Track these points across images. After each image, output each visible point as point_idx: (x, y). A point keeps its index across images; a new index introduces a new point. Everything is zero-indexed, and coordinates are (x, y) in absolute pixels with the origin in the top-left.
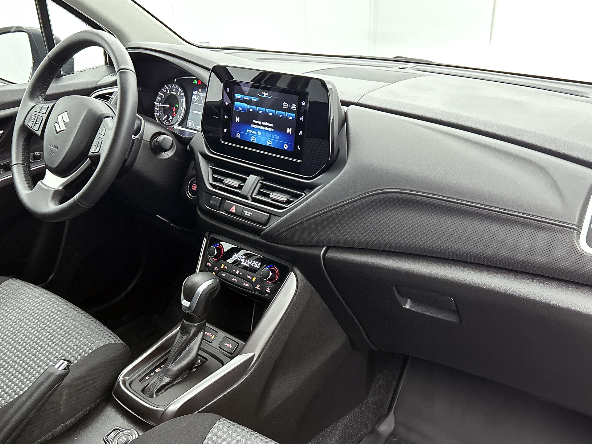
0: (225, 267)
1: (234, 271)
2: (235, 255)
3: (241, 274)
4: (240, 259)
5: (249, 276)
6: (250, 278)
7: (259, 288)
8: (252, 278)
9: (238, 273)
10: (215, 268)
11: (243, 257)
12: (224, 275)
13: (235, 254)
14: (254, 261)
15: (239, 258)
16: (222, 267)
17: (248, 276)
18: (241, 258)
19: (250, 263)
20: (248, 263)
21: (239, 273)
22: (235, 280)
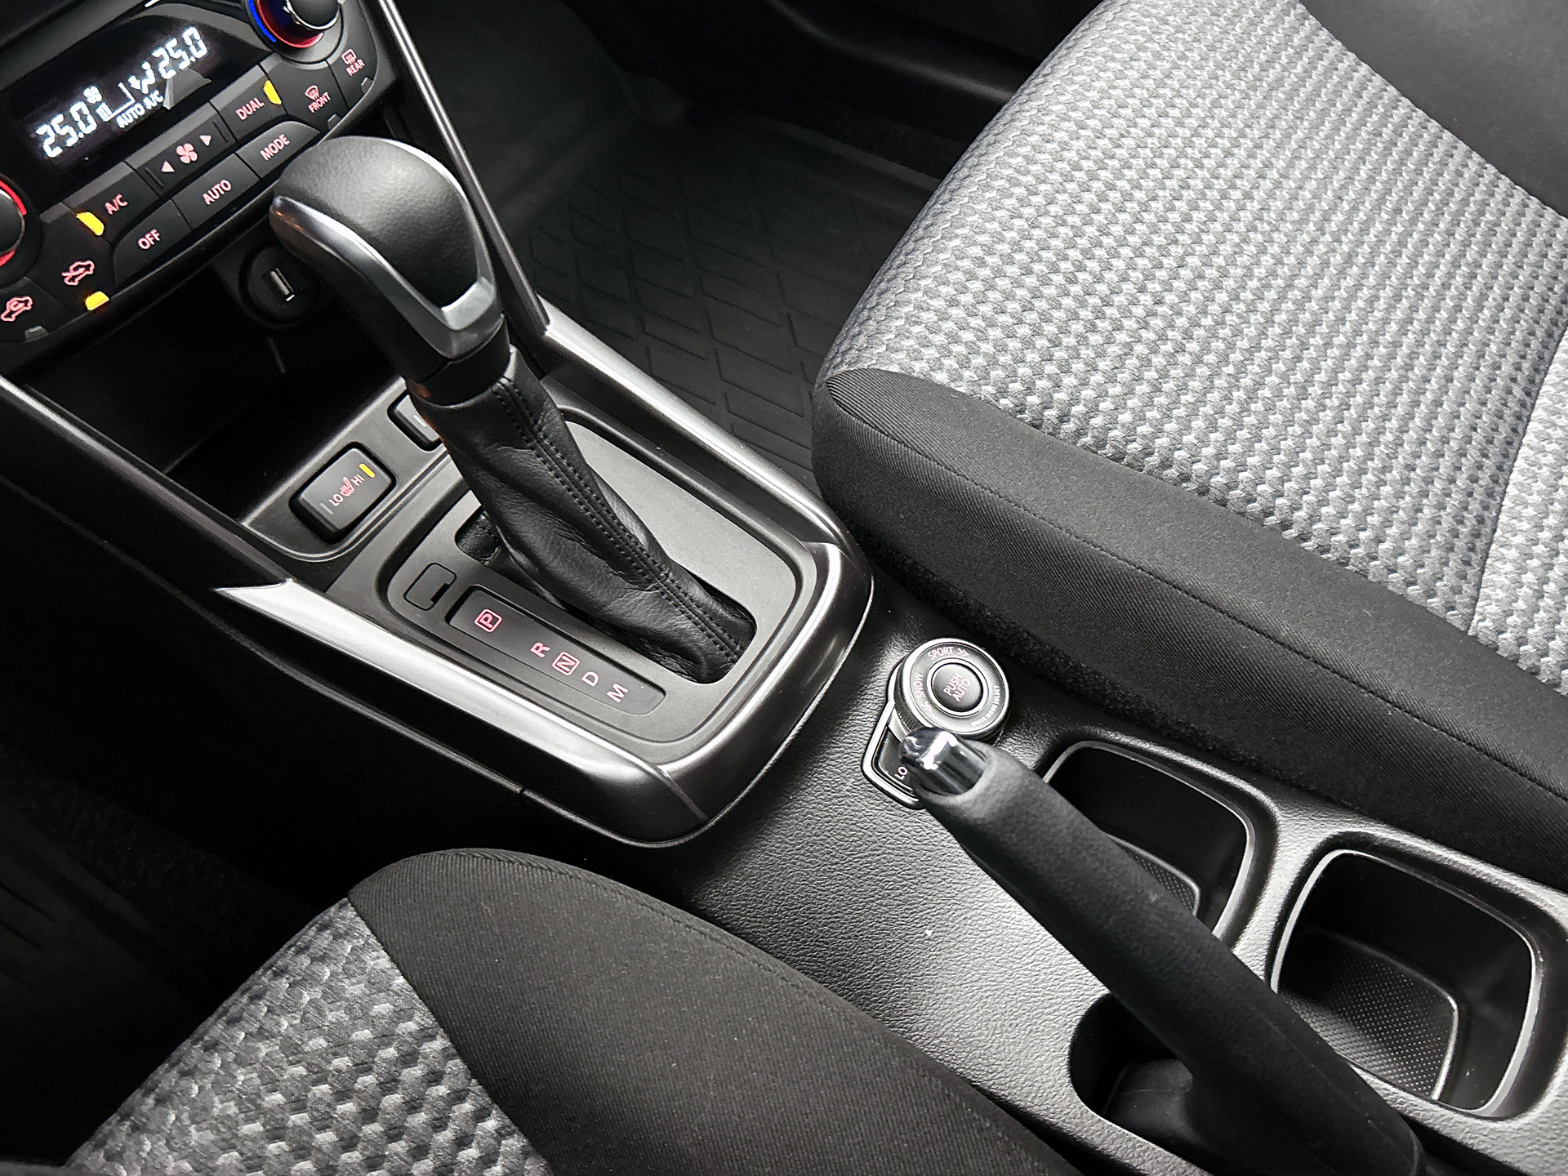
0: (110, 208)
1: (167, 168)
2: (46, 136)
3: (206, 139)
4: (90, 119)
5: (244, 110)
6: (256, 104)
7: (323, 100)
8: (264, 97)
9: (194, 157)
10: (68, 275)
11: (92, 100)
12: (148, 241)
13: (41, 131)
14: (157, 53)
15: (81, 124)
16: (96, 226)
17: (243, 113)
18: (86, 111)
19: (151, 79)
20: (145, 91)
21: (198, 147)
22: (217, 186)
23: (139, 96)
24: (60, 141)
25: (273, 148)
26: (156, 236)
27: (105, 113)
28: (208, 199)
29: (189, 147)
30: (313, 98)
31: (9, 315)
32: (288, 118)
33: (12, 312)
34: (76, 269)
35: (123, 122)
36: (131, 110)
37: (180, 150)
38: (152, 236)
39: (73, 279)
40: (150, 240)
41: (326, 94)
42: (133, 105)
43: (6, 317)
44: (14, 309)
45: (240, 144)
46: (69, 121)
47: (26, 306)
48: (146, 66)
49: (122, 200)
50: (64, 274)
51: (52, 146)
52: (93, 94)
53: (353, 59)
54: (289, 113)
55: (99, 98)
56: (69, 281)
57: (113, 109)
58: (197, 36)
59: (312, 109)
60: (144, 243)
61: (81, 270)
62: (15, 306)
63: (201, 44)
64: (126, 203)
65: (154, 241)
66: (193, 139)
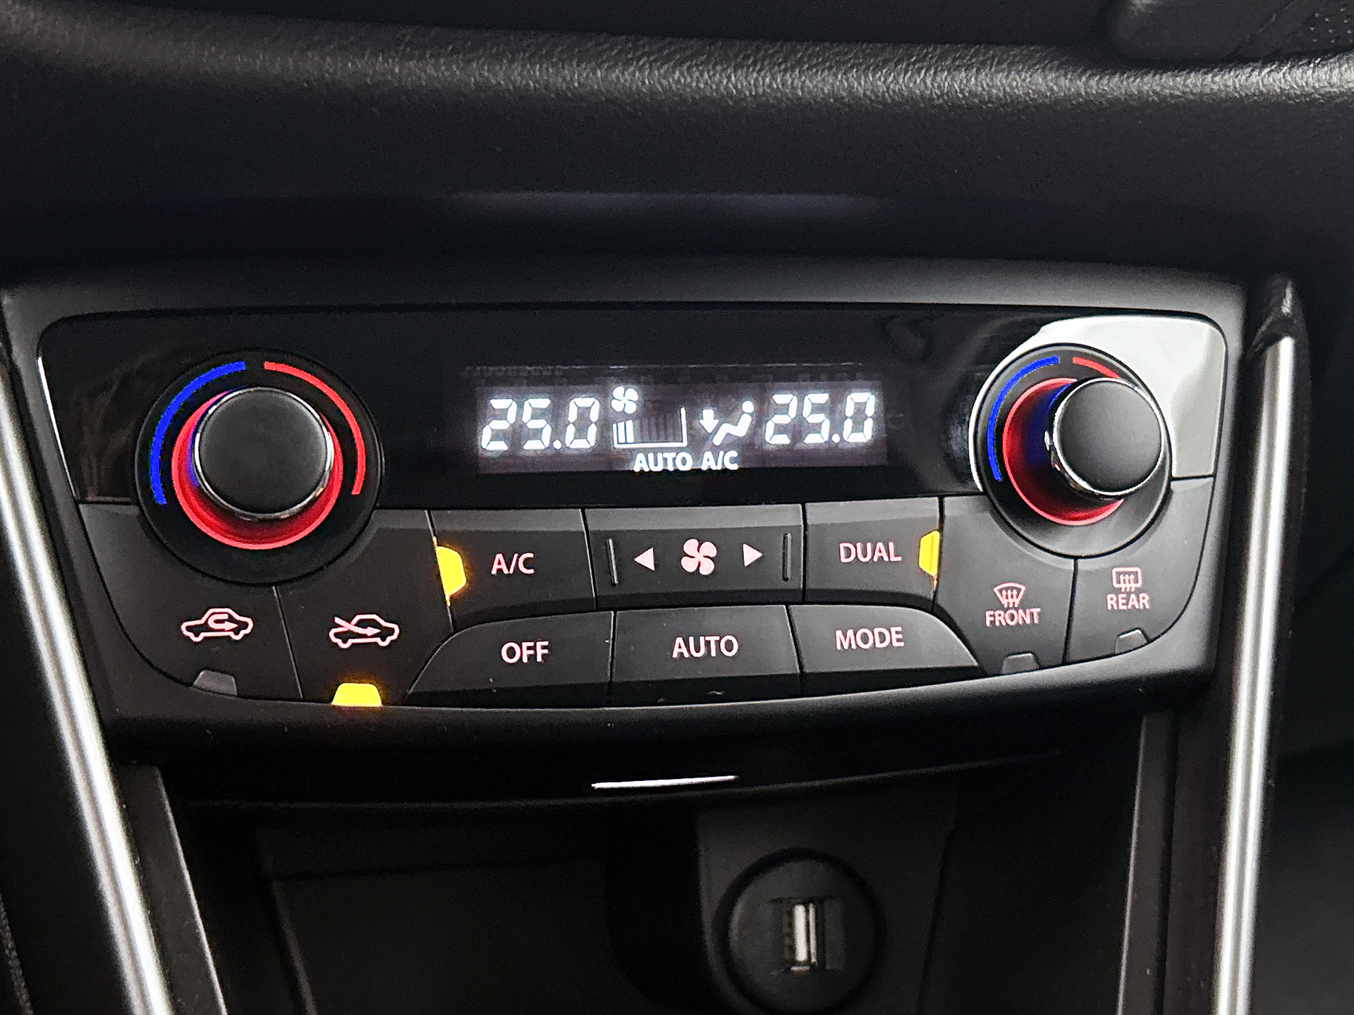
0: (499, 564)
1: (647, 559)
2: (501, 415)
3: (750, 555)
4: (592, 431)
5: (856, 550)
6: (883, 552)
7: (1022, 617)
8: (911, 551)
9: (707, 568)
10: (343, 625)
12: (521, 652)
13: (497, 403)
14: (779, 398)
15: (571, 430)
16: (453, 579)
17: (849, 553)
18: (594, 416)
19: (741, 428)
20: (717, 440)
21: (727, 558)
22: (713, 639)
23: (699, 442)
24: (517, 435)
25: (865, 639)
26: (540, 652)
27: (625, 435)
28: (679, 648)
29: (709, 549)
30: (1004, 602)
31: (196, 630)
32: (931, 607)
33: (206, 627)
34: (361, 624)
35: (639, 464)
36: (670, 456)
37: (690, 546)
38: (534, 648)
39: (345, 636)
40: (526, 653)
41: (1036, 611)
42: (678, 450)
43: (189, 629)
44: (212, 624)
45: (805, 597)
46: (556, 416)
47: (236, 632)
48: (748, 406)
49: (527, 563)
50: (338, 620)
51: (496, 436)
52: (626, 398)
53: (1134, 586)
54: (940, 601)
55: (632, 409)
56: (336, 635)
57: (641, 437)
58: (870, 410)
59: (989, 619)
60: (511, 653)
61: (370, 631)
62: (217, 622)
63: (869, 425)
64: (532, 571)
65: (532, 658)
66: (728, 543)
